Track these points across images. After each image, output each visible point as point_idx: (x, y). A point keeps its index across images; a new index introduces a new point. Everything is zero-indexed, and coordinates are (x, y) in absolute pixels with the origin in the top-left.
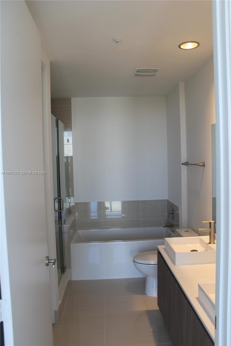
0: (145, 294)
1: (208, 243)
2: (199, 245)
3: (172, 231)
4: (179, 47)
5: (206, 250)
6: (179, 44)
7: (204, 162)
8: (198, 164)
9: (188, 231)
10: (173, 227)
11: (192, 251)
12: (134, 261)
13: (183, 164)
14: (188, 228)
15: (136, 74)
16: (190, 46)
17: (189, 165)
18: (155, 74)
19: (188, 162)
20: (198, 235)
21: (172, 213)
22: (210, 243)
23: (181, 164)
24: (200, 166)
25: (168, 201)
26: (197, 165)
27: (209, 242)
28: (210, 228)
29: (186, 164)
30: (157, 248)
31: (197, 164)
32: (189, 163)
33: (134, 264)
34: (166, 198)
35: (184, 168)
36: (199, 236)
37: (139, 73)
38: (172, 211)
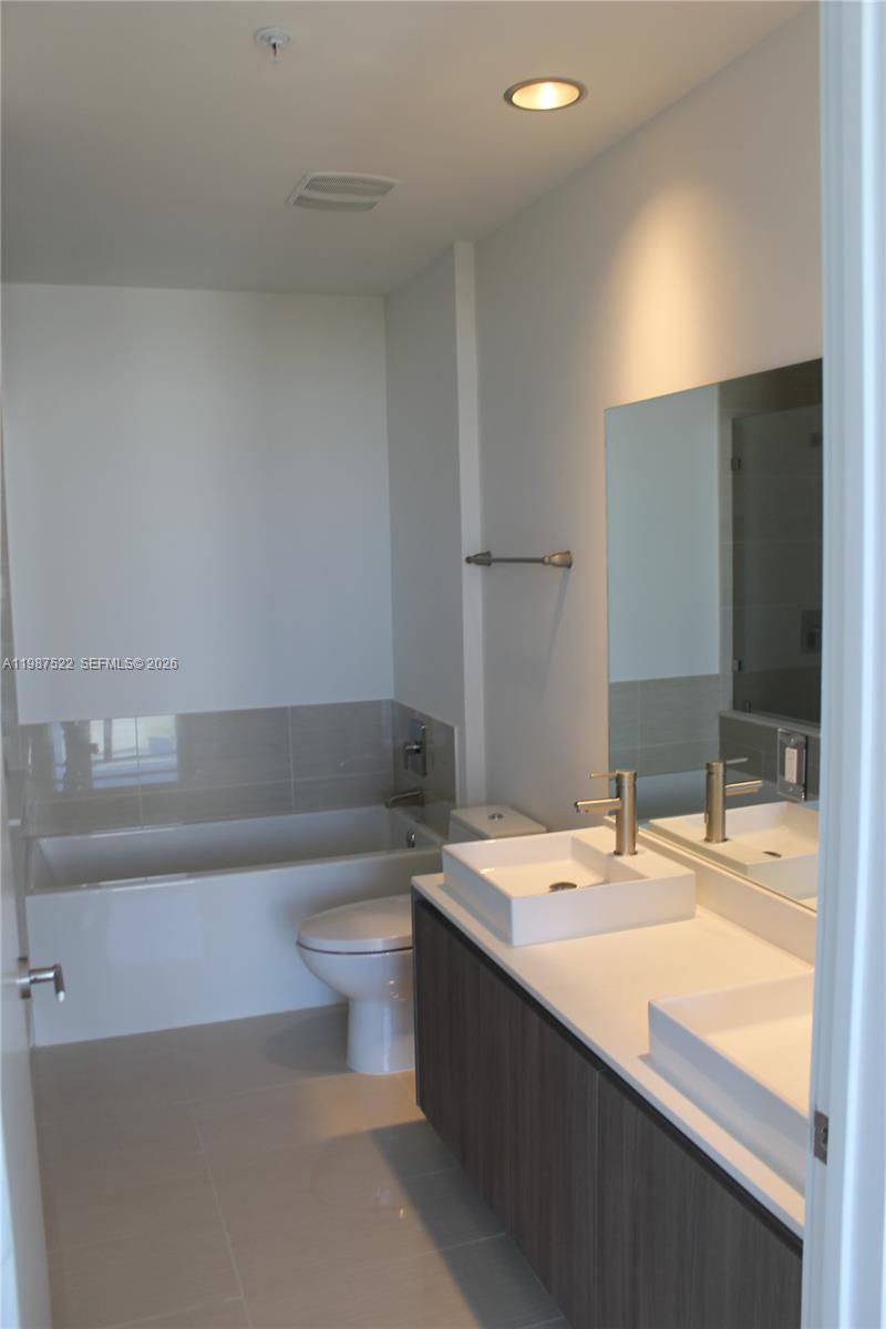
0: (350, 1070)
1: (610, 855)
2: (569, 862)
3: (417, 821)
4: (508, 96)
5: (601, 880)
6: (510, 86)
7: (569, 553)
8: (546, 560)
9: (500, 816)
10: (422, 804)
11: (556, 887)
12: (300, 945)
13: (469, 560)
14: (490, 802)
15: (300, 198)
16: (547, 97)
17: (493, 564)
18: (375, 203)
19: (488, 554)
20: (544, 829)
21: (418, 751)
22: (618, 853)
23: (464, 559)
24: (554, 565)
25: (393, 703)
26: (541, 561)
27: (613, 848)
28: (619, 794)
29: (483, 560)
30: (412, 887)
31: (541, 556)
32: (495, 555)
33: (303, 958)
34: (387, 693)
35: (472, 577)
36: (549, 831)
37: (317, 195)
38: (417, 744)
